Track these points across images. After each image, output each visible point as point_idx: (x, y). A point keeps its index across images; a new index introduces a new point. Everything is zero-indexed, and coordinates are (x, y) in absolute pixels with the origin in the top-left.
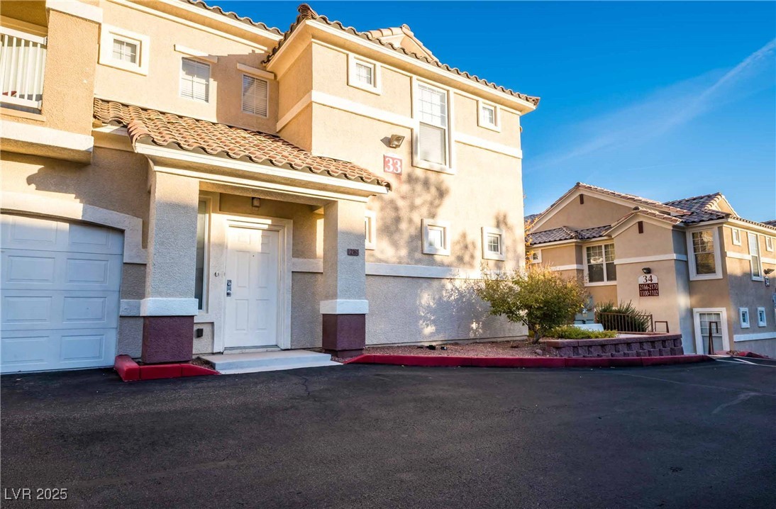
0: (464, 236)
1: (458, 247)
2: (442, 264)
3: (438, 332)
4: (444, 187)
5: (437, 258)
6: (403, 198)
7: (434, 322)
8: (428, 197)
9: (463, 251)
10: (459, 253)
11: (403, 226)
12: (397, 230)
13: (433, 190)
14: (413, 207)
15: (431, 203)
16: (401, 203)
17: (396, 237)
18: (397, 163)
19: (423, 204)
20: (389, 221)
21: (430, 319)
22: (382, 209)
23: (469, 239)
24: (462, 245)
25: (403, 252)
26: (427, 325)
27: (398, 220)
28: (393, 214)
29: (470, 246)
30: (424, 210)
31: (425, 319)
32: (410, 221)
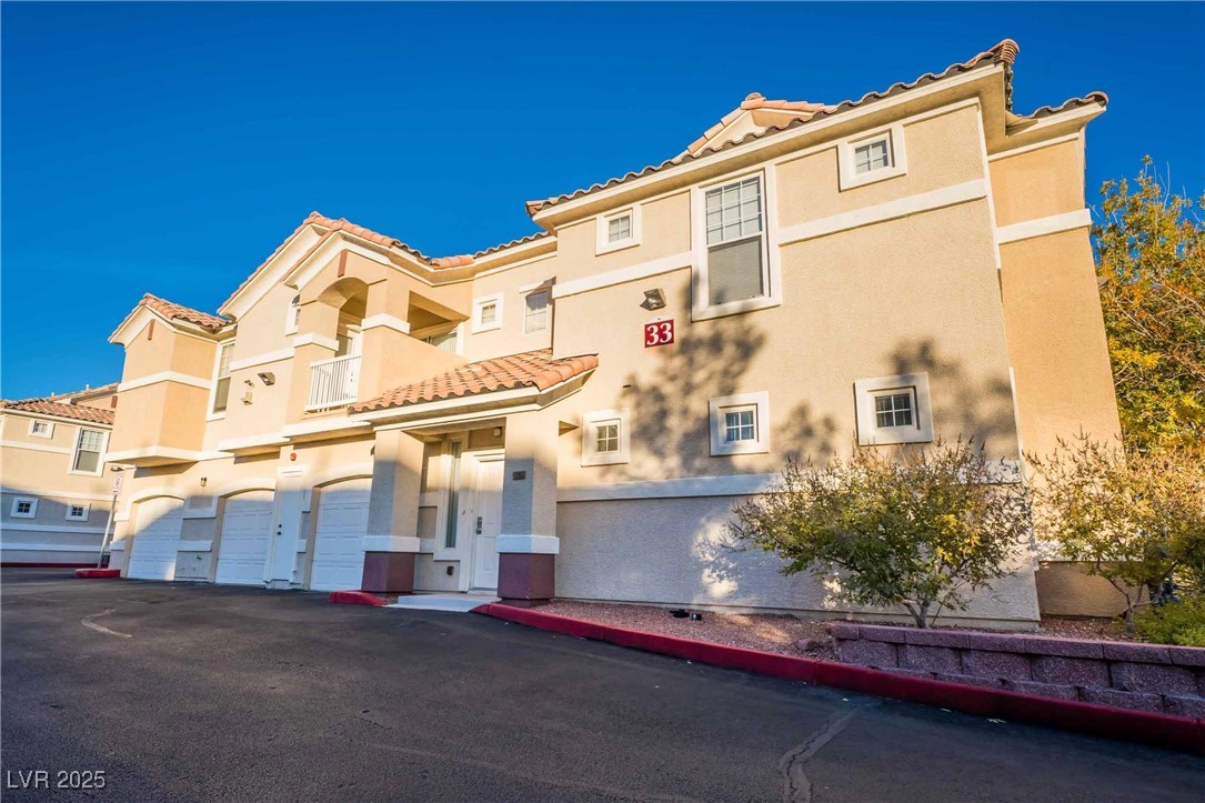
0: (802, 412)
1: (789, 435)
2: (749, 471)
3: (743, 590)
4: (752, 337)
5: (739, 461)
6: (673, 378)
7: (733, 573)
8: (718, 365)
9: (797, 443)
10: (792, 446)
11: (673, 422)
12: (663, 430)
13: (730, 351)
14: (688, 389)
15: (726, 373)
16: (668, 389)
17: (660, 441)
18: (665, 328)
19: (709, 378)
20: (647, 420)
21: (726, 568)
22: (638, 405)
23: (816, 416)
24: (797, 430)
25: (674, 461)
26: (721, 578)
27: (663, 414)
28: (655, 408)
29: (820, 430)
30: (712, 388)
31: (715, 566)
32: (685, 412)
